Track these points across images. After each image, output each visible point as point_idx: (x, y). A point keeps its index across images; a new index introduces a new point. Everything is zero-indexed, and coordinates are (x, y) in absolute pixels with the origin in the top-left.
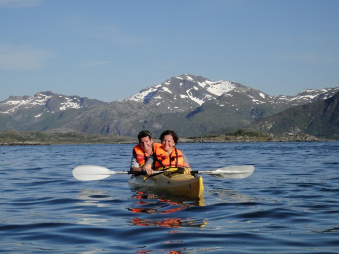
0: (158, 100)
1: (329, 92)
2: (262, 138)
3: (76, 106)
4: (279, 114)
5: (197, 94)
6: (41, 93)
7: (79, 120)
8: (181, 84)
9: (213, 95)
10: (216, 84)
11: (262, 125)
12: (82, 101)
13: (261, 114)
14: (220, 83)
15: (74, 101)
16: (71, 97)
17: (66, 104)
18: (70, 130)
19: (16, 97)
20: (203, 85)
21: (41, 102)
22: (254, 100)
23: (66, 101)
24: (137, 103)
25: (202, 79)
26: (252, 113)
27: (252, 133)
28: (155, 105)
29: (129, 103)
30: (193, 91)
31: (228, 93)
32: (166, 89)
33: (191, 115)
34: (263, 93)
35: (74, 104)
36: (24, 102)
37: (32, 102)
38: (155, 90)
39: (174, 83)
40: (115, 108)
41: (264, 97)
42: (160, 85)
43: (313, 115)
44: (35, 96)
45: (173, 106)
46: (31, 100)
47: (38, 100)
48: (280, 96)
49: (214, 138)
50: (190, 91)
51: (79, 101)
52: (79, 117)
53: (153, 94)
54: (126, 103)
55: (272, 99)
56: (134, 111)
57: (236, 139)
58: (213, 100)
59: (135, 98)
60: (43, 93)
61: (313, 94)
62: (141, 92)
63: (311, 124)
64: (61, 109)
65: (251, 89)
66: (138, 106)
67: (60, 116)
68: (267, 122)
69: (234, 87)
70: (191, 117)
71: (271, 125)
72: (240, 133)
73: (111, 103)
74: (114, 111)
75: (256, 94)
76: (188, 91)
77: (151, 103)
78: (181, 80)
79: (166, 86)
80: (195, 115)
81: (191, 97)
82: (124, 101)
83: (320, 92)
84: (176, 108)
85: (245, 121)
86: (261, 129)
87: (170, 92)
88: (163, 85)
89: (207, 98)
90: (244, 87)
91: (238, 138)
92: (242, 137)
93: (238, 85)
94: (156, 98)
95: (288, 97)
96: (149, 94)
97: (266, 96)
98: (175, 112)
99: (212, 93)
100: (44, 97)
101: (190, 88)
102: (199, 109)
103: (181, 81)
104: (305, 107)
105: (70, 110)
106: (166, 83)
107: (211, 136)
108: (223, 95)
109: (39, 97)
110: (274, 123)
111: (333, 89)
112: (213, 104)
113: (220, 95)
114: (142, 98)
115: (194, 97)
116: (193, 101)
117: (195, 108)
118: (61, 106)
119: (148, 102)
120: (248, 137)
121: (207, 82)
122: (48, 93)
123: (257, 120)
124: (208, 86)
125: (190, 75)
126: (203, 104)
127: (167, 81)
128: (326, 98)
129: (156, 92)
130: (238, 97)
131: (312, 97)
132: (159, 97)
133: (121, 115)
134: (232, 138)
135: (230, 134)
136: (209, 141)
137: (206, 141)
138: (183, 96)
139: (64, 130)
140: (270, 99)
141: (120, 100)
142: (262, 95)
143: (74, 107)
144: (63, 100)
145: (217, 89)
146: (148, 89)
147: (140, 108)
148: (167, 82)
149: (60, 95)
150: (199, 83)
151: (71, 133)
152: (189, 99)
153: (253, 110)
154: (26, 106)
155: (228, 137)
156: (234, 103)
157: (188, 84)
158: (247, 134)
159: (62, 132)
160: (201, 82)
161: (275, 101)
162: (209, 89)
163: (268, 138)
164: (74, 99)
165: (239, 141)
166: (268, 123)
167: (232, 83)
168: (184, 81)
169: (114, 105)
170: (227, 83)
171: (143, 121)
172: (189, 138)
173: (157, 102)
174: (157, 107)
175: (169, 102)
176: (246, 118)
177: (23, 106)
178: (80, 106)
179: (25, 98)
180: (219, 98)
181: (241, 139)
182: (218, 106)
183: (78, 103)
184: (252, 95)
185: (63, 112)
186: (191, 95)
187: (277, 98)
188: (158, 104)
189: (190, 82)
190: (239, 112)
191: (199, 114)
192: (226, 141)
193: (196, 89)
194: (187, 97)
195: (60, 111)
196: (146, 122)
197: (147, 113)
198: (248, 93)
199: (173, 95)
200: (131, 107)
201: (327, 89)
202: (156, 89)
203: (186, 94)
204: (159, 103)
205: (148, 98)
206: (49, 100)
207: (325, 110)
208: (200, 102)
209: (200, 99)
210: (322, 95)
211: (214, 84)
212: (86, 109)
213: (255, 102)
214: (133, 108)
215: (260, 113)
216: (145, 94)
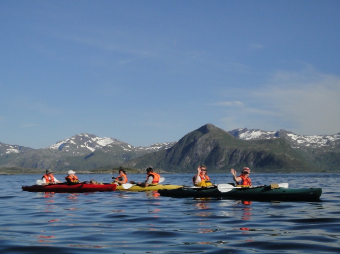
0: (68, 148)
1: (169, 145)
2: (134, 172)
3: (16, 151)
4: (140, 157)
5: (91, 145)
8: (81, 139)
9: (100, 146)
10: (102, 139)
11: (130, 164)
12: (20, 148)
14: (105, 139)
15: (15, 148)
16: (13, 146)
17: (10, 150)
18: (13, 166)
20: (94, 140)
22: (125, 149)
23: (10, 148)
24: (55, 150)
25: (94, 136)
26: (123, 157)
28: (65, 151)
29: (50, 150)
30: (88, 143)
31: (109, 145)
32: (72, 142)
33: (87, 157)
35: (15, 150)
38: (65, 142)
39: (77, 138)
40: (41, 153)
42: (69, 140)
43: (159, 159)
45: (76, 152)
48: (140, 147)
49: (106, 171)
52: (18, 158)
53: (64, 144)
54: (48, 150)
58: (100, 149)
59: (53, 146)
61: (159, 146)
62: (57, 143)
63: (159, 164)
64: (7, 153)
65: (123, 142)
67: (7, 157)
69: (113, 141)
70: (87, 159)
73: (38, 150)
74: (40, 155)
75: (126, 145)
76: (85, 143)
77: (63, 150)
79: (72, 140)
80: (90, 157)
81: (87, 147)
82: (46, 148)
83: (163, 145)
84: (78, 153)
85: (119, 161)
86: (129, 166)
87: (75, 144)
88: (71, 139)
89: (96, 148)
90: (119, 141)
93: (115, 140)
94: (66, 147)
95: (145, 148)
96: (62, 144)
97: (132, 147)
98: (77, 155)
99: (100, 144)
101: (86, 141)
102: (92, 154)
103: (81, 137)
104: (155, 153)
105: (12, 154)
107: (104, 170)
108: (106, 146)
110: (137, 163)
111: (170, 144)
112: (99, 151)
113: (104, 145)
114: (58, 147)
115: (89, 146)
116: (88, 149)
117: (90, 153)
118: (7, 151)
119: (61, 149)
121: (97, 138)
123: (127, 161)
124: (97, 140)
125: (86, 134)
127: (73, 137)
128: (166, 149)
129: (66, 143)
130: (116, 147)
131: (158, 148)
132: (68, 147)
133: (45, 157)
135: (115, 169)
137: (102, 173)
138: (82, 146)
139: (9, 166)
140: (134, 149)
141: (44, 148)
142: (129, 146)
144: (8, 147)
145: (103, 142)
146: (61, 142)
147: (56, 153)
149: (7, 144)
150: (92, 138)
151: (14, 168)
152: (86, 148)
153: (124, 155)
155: (114, 170)
156: (113, 151)
157: (85, 139)
159: (7, 167)
161: (137, 150)
162: (98, 142)
163: (137, 171)
164: (15, 147)
166: (134, 163)
167: (112, 139)
168: (83, 137)
169: (40, 151)
170: (109, 139)
171: (58, 161)
172: (91, 171)
173: (67, 149)
174: (67, 152)
175: (74, 150)
178: (19, 151)
180: (104, 147)
182: (104, 152)
183: (18, 149)
184: (123, 146)
185: (8, 154)
186: (87, 145)
187: (138, 148)
188: (67, 151)
189: (87, 138)
190: (116, 156)
191: (92, 157)
193: (90, 142)
196: (60, 161)
197: (60, 156)
198: (121, 145)
199: (76, 145)
201: (167, 143)
203: (84, 145)
205: (61, 147)
207: (166, 155)
208: (93, 150)
209: (93, 148)
210: (164, 147)
212: (23, 153)
214: (52, 153)
215: (128, 156)
216: (59, 144)
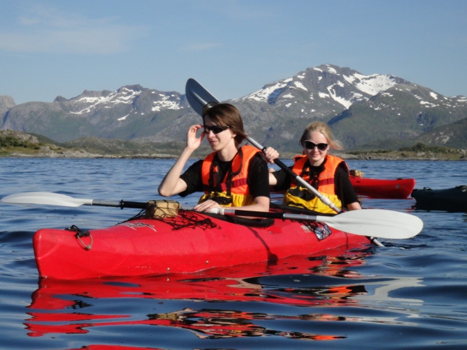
0: (289, 100)
2: (451, 156)
3: (174, 106)
4: (460, 122)
5: (342, 92)
6: (127, 87)
7: (179, 125)
8: (320, 78)
9: (365, 94)
10: (369, 79)
11: (435, 137)
12: (182, 99)
13: (432, 122)
14: (375, 77)
15: (171, 99)
16: (167, 94)
17: (161, 102)
18: (168, 140)
19: (92, 92)
20: (350, 79)
21: (127, 99)
22: (422, 103)
23: (160, 99)
24: (260, 104)
25: (349, 72)
26: (419, 120)
27: (436, 148)
28: (283, 107)
30: (337, 88)
31: (385, 92)
32: (299, 85)
33: (334, 121)
34: (435, 93)
35: (171, 103)
36: (103, 99)
37: (114, 99)
38: (283, 86)
39: (310, 76)
41: (436, 98)
42: (291, 79)
44: (119, 91)
45: (308, 108)
46: (112, 97)
47: (122, 97)
48: (459, 97)
49: (385, 154)
50: (333, 88)
51: (178, 98)
52: (179, 121)
53: (282, 91)
54: (244, 103)
55: (448, 101)
56: (254, 114)
57: (415, 155)
58: (364, 101)
59: (256, 96)
60: (130, 87)
62: (264, 88)
64: (154, 109)
65: (418, 86)
66: (260, 108)
67: (153, 119)
68: (442, 133)
69: (394, 83)
70: (334, 125)
71: (448, 138)
72: (419, 147)
75: (425, 93)
76: (329, 88)
77: (279, 103)
78: (320, 72)
79: (299, 80)
80: (341, 122)
81: (334, 97)
82: (241, 99)
84: (313, 111)
85: (410, 131)
86: (434, 142)
87: (305, 89)
88: (296, 79)
89: (355, 99)
90: (408, 83)
91: (419, 154)
92: (423, 153)
93: (400, 81)
94: (285, 96)
96: (276, 91)
97: (440, 96)
98: (312, 116)
99: (363, 91)
100: (130, 94)
101: (332, 84)
102: (346, 114)
103: (320, 74)
105: (166, 112)
106: (299, 77)
107: (379, 152)
108: (379, 95)
109: (123, 93)
110: (452, 135)
112: (364, 107)
113: (374, 94)
114: (266, 96)
115: (337, 96)
116: (337, 103)
117: (340, 112)
118: (154, 106)
119: (274, 102)
120: (432, 154)
121: (357, 75)
122: (136, 88)
123: (428, 130)
124: (357, 81)
125: (332, 66)
126: (350, 107)
129: (285, 88)
130: (401, 97)
132: (290, 96)
134: (411, 154)
135: (407, 149)
136: (379, 157)
137: (375, 158)
138: (322, 95)
139: (158, 139)
140: (446, 101)
141: (235, 99)
142: (433, 95)
143: (172, 108)
144: (157, 97)
145: (372, 85)
146: (274, 84)
147: (263, 110)
148: (301, 75)
149: (153, 90)
150: (345, 77)
151: (171, 143)
152: (331, 99)
153: (420, 116)
154: (106, 105)
155: (405, 153)
156: (394, 106)
157: (329, 79)
158: (430, 149)
159: (155, 141)
160: (348, 76)
161: (452, 103)
162: (359, 86)
163: (460, 156)
164: (171, 96)
165: (421, 158)
166: (444, 134)
167: (391, 77)
168: (325, 74)
170: (384, 77)
171: (266, 128)
172: (352, 153)
173: (287, 103)
174: (287, 109)
175: (303, 103)
176: (411, 127)
177: (102, 105)
178: (180, 106)
179: (105, 93)
180: (373, 98)
181: (423, 156)
182: (372, 110)
183: (177, 102)
184: (419, 94)
185: (156, 113)
186: (333, 93)
187: (454, 100)
188: (288, 105)
189: (333, 75)
190: (401, 119)
191: (346, 121)
192: (402, 158)
193: (341, 85)
194: (328, 95)
195: (152, 112)
196: (271, 129)
197: (273, 118)
198: (415, 92)
199: (309, 93)
200: (251, 108)
202: (285, 85)
203: (327, 92)
204: (290, 104)
205: (274, 96)
206: (137, 97)
208: (347, 104)
209: (347, 99)
211: (366, 79)
212: (189, 110)
213: (424, 105)
214: (253, 110)
215: (430, 120)
216: (269, 91)
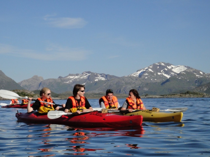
0: (146, 76)
2: (200, 96)
3: (103, 79)
5: (168, 72)
6: (85, 72)
7: (105, 86)
8: (158, 67)
9: (175, 73)
10: (177, 67)
11: (201, 89)
12: (106, 76)
13: (201, 83)
14: (179, 66)
15: (102, 76)
16: (101, 74)
17: (98, 78)
18: (100, 92)
19: (72, 74)
20: (170, 67)
21: (85, 77)
22: (197, 76)
23: (98, 76)
24: (135, 77)
25: (169, 65)
26: (196, 82)
27: (194, 93)
28: (144, 79)
29: (131, 78)
30: (165, 71)
31: (183, 72)
32: (150, 70)
33: (163, 83)
34: (202, 72)
35: (102, 78)
36: (76, 77)
37: (81, 77)
38: (144, 70)
39: (154, 67)
40: (123, 80)
41: (202, 74)
42: (147, 68)
44: (82, 74)
45: (154, 78)
46: (80, 76)
47: (84, 76)
49: (174, 96)
50: (163, 71)
51: (105, 76)
52: (105, 85)
53: (144, 72)
54: (129, 77)
55: (207, 75)
56: (133, 81)
57: (185, 96)
58: (175, 75)
59: (134, 74)
60: (86, 72)
62: (137, 71)
64: (96, 80)
65: (195, 69)
66: (135, 79)
67: (95, 84)
68: (203, 87)
69: (186, 68)
70: (163, 85)
71: (206, 89)
72: (188, 93)
73: (121, 77)
74: (123, 82)
75: (198, 72)
76: (162, 71)
77: (143, 77)
78: (158, 65)
79: (150, 68)
80: (166, 83)
81: (164, 74)
82: (128, 76)
84: (156, 79)
85: (192, 86)
86: (200, 90)
87: (153, 71)
88: (149, 68)
89: (172, 75)
90: (192, 68)
91: (187, 95)
92: (189, 95)
93: (189, 68)
94: (145, 74)
96: (142, 72)
97: (204, 73)
98: (155, 82)
99: (175, 72)
100: (86, 75)
101: (163, 69)
102: (168, 80)
103: (158, 66)
105: (100, 81)
106: (150, 67)
107: (172, 95)
108: (180, 73)
109: (84, 74)
110: (208, 87)
112: (175, 78)
113: (179, 73)
114: (138, 74)
115: (165, 74)
116: (165, 76)
117: (166, 80)
118: (96, 79)
119: (141, 77)
120: (192, 95)
121: (172, 66)
122: (89, 72)
123: (199, 86)
124: (172, 68)
125: (162, 63)
126: (170, 78)
127: (151, 66)
129: (145, 71)
130: (188, 74)
132: (147, 74)
133: (127, 83)
134: (183, 95)
136: (171, 97)
137: (170, 97)
138: (159, 74)
140: (206, 75)
141: (126, 76)
142: (201, 73)
143: (103, 80)
144: (97, 76)
145: (177, 70)
146: (141, 70)
149: (95, 73)
150: (167, 66)
151: (100, 93)
153: (196, 80)
154: (77, 79)
155: (181, 95)
156: (186, 77)
157: (162, 67)
158: (192, 93)
159: (96, 92)
160: (169, 66)
161: (208, 76)
162: (173, 70)
163: (203, 95)
164: (102, 75)
165: (187, 97)
167: (185, 66)
168: (160, 66)
169: (123, 78)
170: (182, 66)
171: (138, 87)
172: (161, 96)
173: (146, 77)
174: (146, 79)
175: (152, 77)
176: (193, 85)
177: (76, 79)
178: (105, 79)
179: (77, 75)
180: (178, 74)
181: (188, 96)
182: (178, 79)
184: (196, 73)
186: (163, 73)
188: (146, 78)
189: (163, 66)
190: (189, 82)
191: (168, 83)
192: (180, 97)
193: (166, 70)
194: (161, 74)
195: (95, 81)
196: (139, 87)
197: (140, 82)
198: (194, 72)
199: (154, 73)
200: (132, 79)
202: (145, 70)
203: (161, 73)
204: (147, 77)
205: (141, 75)
206: (89, 76)
208: (168, 77)
209: (168, 75)
211: (176, 67)
212: (108, 80)
213: (197, 77)
214: (133, 80)
215: (200, 82)
216: (139, 72)
